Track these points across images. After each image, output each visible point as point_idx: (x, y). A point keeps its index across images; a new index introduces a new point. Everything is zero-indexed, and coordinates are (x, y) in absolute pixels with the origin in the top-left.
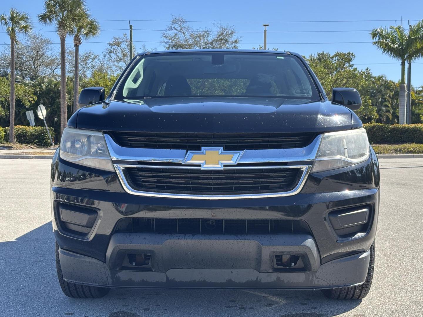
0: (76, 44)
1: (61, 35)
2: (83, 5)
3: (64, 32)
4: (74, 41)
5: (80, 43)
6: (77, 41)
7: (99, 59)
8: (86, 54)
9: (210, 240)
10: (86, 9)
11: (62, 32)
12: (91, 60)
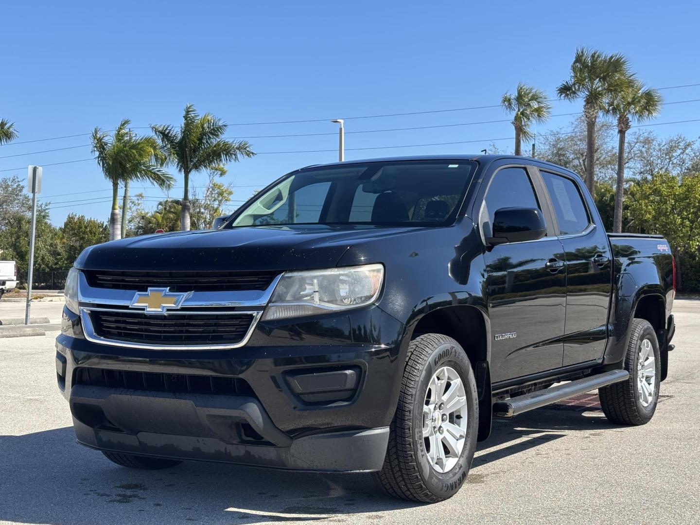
0: (620, 129)
1: (588, 118)
2: (624, 67)
3: (592, 113)
4: (619, 125)
5: (627, 127)
6: (622, 125)
7: (692, 150)
8: (671, 141)
9: (147, 397)
10: (629, 73)
11: (589, 113)
12: (679, 152)
